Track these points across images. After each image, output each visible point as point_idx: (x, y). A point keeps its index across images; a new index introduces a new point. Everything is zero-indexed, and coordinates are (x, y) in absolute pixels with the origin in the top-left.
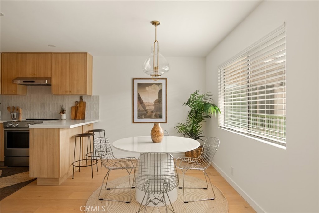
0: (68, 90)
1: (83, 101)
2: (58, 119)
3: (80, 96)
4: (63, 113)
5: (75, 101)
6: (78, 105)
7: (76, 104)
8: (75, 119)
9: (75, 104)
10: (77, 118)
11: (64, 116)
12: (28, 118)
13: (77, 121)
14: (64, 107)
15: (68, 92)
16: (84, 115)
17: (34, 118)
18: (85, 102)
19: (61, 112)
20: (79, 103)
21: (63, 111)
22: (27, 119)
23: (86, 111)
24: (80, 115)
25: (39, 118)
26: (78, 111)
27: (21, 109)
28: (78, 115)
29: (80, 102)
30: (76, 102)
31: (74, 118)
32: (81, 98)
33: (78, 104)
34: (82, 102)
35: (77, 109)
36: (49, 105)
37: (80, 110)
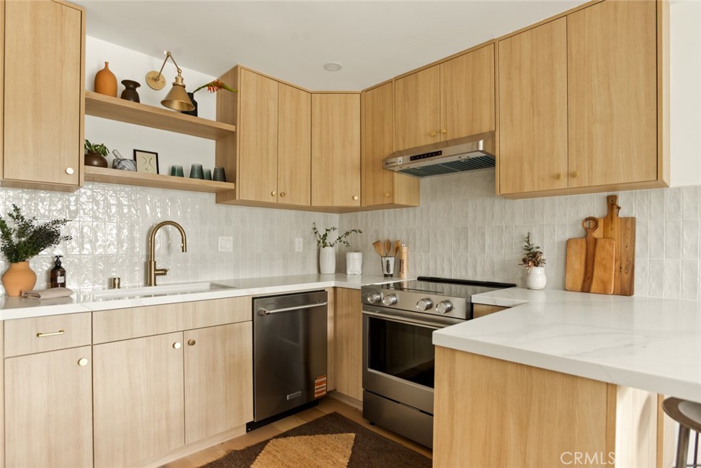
0: (563, 170)
1: (622, 214)
2: (513, 286)
3: (606, 194)
4: (536, 264)
5: (585, 215)
6: (598, 233)
7: (586, 229)
8: (586, 288)
9: (580, 228)
10: (594, 287)
11: (539, 276)
12: (423, 275)
13: (593, 297)
14: (535, 242)
15: (564, 179)
16: (626, 277)
17: (439, 275)
18: (633, 220)
19: (525, 261)
20: (601, 224)
21: (532, 258)
22: (420, 279)
23: (636, 259)
24: (606, 272)
25: (453, 277)
26: (598, 258)
27: (405, 250)
28: (598, 273)
29: (605, 218)
30: (587, 219)
31: (579, 287)
32: (612, 203)
33: (596, 226)
34: (615, 219)
35: (591, 246)
36: (483, 235)
37: (608, 253)
